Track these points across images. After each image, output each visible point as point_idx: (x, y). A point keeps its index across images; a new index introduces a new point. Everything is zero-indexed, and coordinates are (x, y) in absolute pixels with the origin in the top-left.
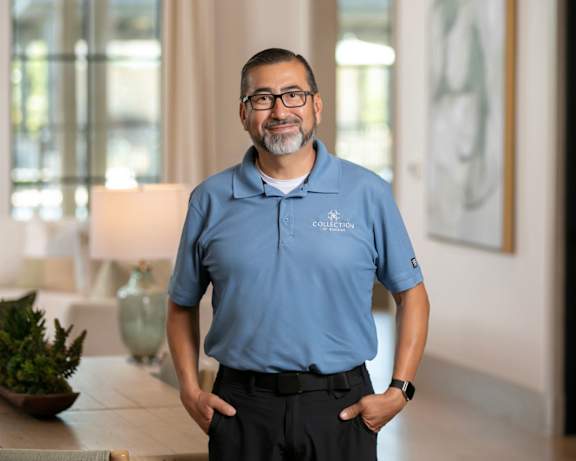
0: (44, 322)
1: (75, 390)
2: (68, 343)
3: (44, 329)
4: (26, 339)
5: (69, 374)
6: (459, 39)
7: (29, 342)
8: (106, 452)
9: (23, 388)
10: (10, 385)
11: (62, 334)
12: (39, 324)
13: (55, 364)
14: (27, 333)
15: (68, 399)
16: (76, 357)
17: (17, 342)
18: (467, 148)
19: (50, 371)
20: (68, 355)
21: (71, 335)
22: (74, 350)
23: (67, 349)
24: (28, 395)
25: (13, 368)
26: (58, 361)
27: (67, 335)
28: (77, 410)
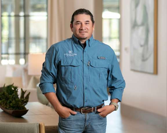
0: (18, 90)
1: (27, 109)
2: (25, 95)
3: (18, 92)
4: (13, 94)
5: (25, 105)
6: (140, 9)
8: (38, 123)
9: (12, 109)
10: (8, 108)
11: (23, 93)
12: (16, 90)
13: (21, 101)
15: (25, 111)
16: (27, 100)
17: (10, 96)
18: (142, 43)
19: (20, 103)
20: (25, 99)
21: (26, 93)
22: (27, 97)
23: (25, 97)
24: (14, 110)
25: (9, 102)
26: (22, 100)
27: (25, 93)
28: (28, 115)
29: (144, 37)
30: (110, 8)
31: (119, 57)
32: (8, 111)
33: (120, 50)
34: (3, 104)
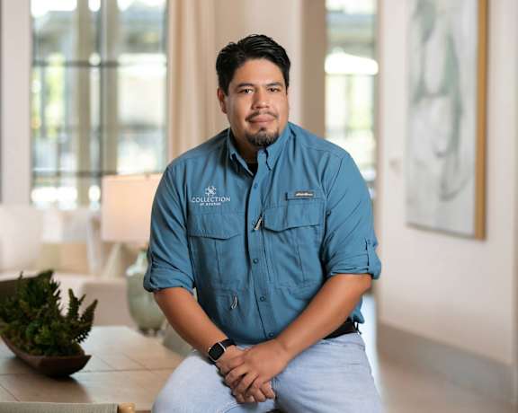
0: (59, 292)
1: (87, 353)
2: (81, 311)
3: (60, 298)
4: (43, 307)
5: (82, 339)
7: (46, 310)
8: (114, 405)
9: (40, 351)
10: (28, 348)
11: (75, 303)
12: (55, 294)
13: (69, 329)
14: (45, 302)
15: (81, 361)
16: (87, 324)
17: (35, 310)
18: (443, 145)
19: (65, 335)
20: (81, 323)
21: (83, 303)
22: (89, 316)
23: (80, 316)
24: (44, 357)
25: (31, 332)
26: (72, 327)
27: (80, 304)
28: (89, 371)
29: (446, 128)
30: (347, 46)
31: (373, 183)
32: (29, 357)
33: (376, 165)
34: (16, 334)
